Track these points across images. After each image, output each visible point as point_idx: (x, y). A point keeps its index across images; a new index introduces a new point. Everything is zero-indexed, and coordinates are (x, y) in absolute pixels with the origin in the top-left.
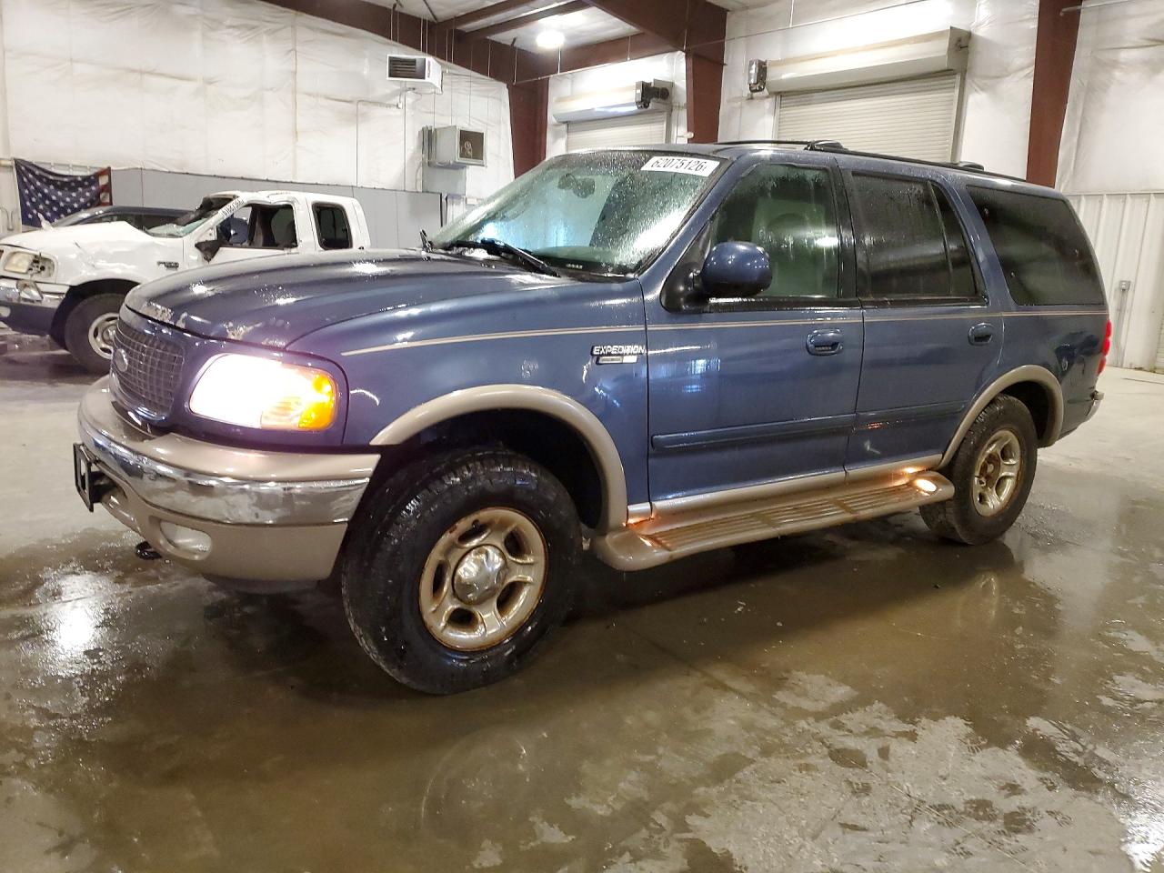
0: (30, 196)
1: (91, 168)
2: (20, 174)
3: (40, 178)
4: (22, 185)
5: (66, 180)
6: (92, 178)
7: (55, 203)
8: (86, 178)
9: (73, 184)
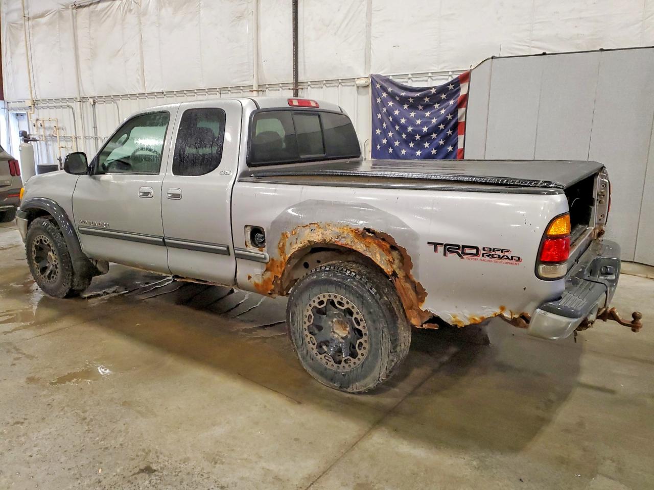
0: (382, 121)
1: (453, 72)
2: (376, 94)
3: (392, 96)
4: (376, 109)
5: (418, 94)
6: (451, 87)
7: (403, 128)
8: (443, 89)
9: (427, 99)
